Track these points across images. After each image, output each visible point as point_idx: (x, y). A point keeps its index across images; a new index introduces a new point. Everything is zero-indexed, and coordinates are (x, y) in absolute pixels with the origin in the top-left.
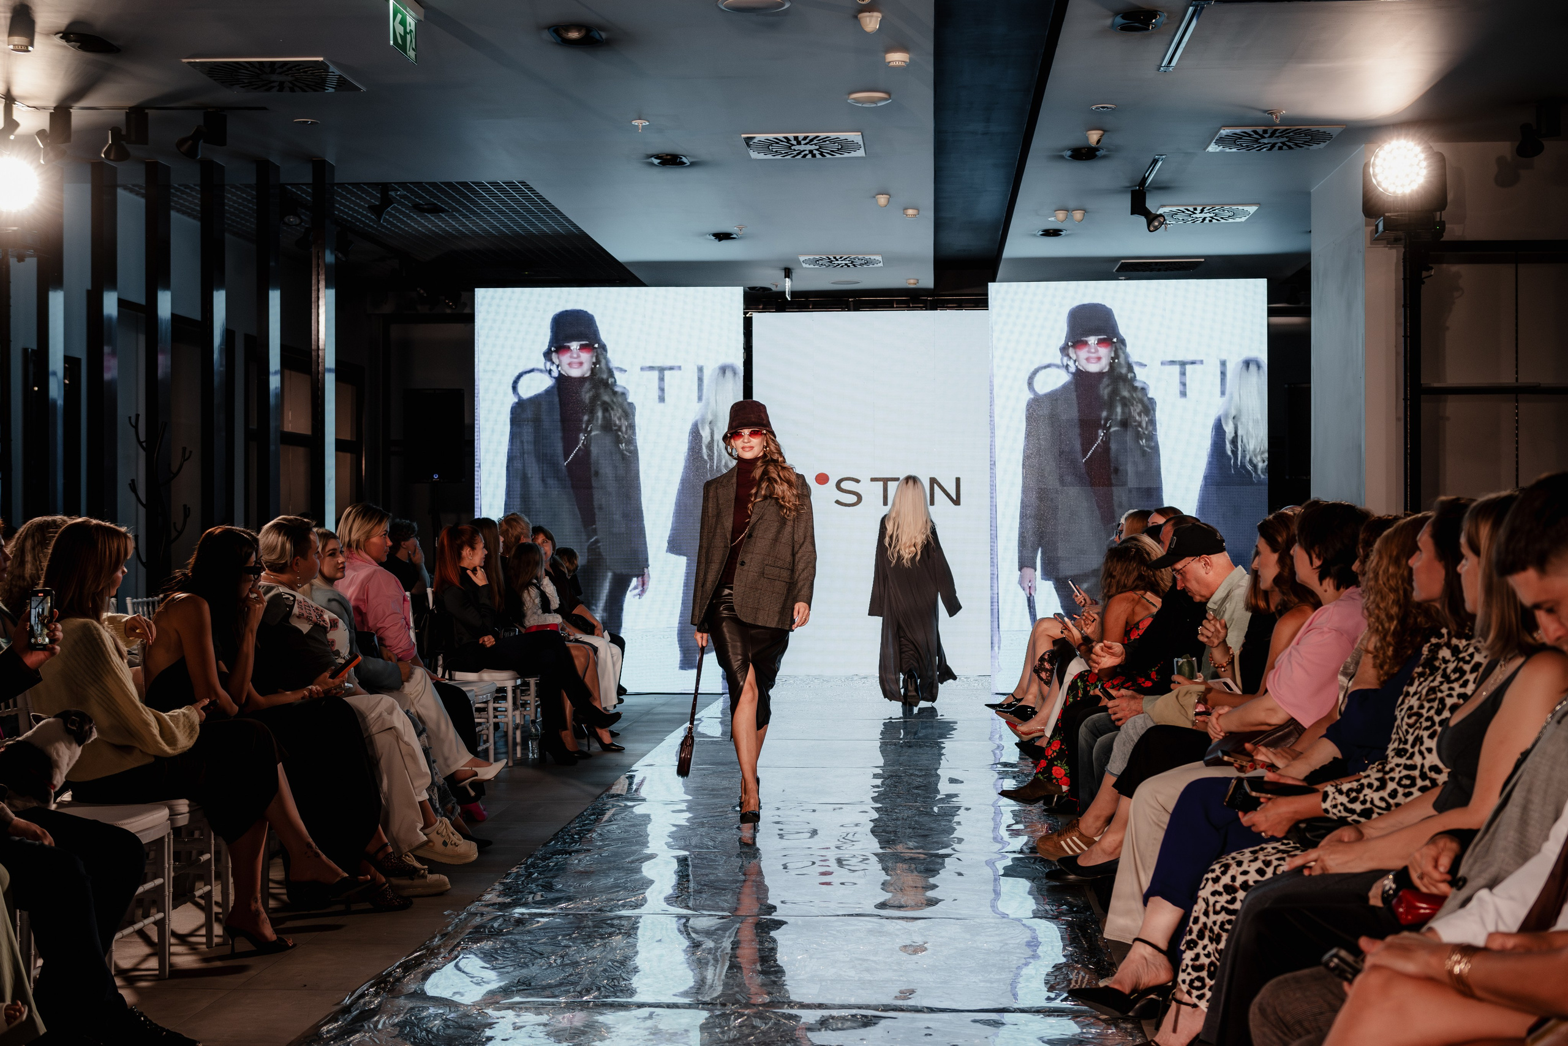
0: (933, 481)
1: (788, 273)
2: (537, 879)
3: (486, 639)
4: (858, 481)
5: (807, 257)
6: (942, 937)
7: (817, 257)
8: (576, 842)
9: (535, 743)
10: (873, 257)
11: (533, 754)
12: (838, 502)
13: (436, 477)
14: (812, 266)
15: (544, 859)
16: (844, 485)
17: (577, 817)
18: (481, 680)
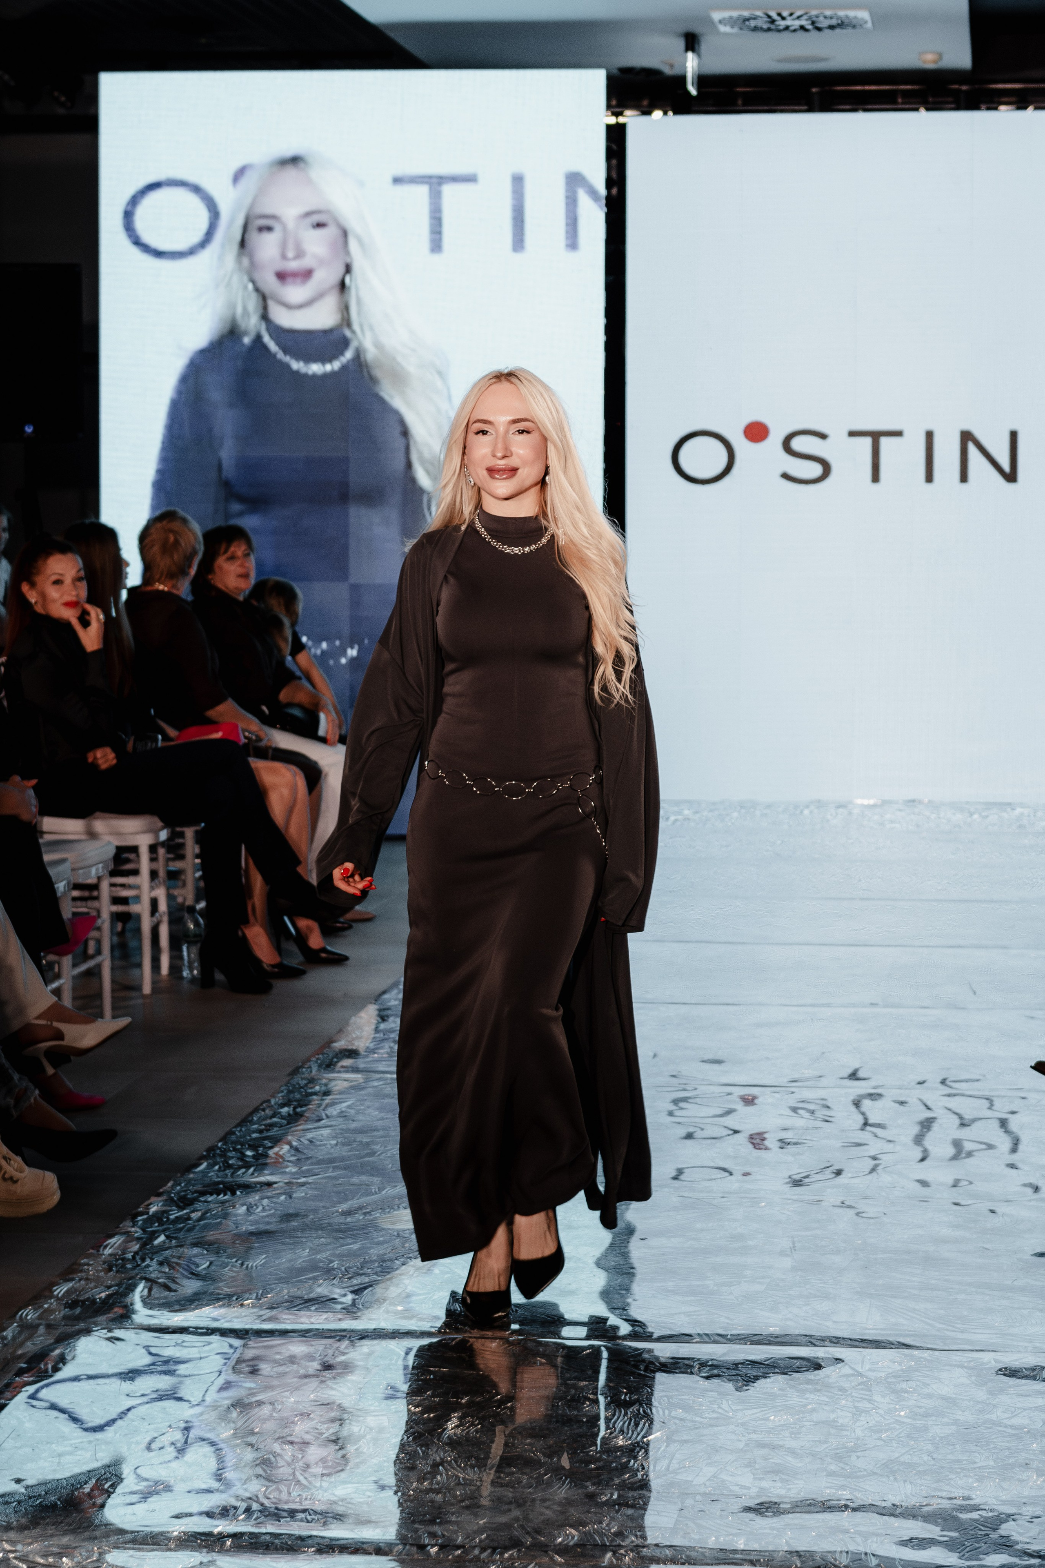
0: (966, 437)
1: (691, 42)
2: (162, 1248)
3: (99, 753)
4: (823, 436)
5: (726, 14)
6: (929, 1396)
7: (746, 14)
8: (247, 1166)
9: (195, 950)
10: (852, 14)
11: (191, 969)
12: (786, 476)
13: (29, 429)
14: (735, 30)
15: (184, 1202)
16: (798, 444)
17: (256, 1110)
18: (92, 835)
